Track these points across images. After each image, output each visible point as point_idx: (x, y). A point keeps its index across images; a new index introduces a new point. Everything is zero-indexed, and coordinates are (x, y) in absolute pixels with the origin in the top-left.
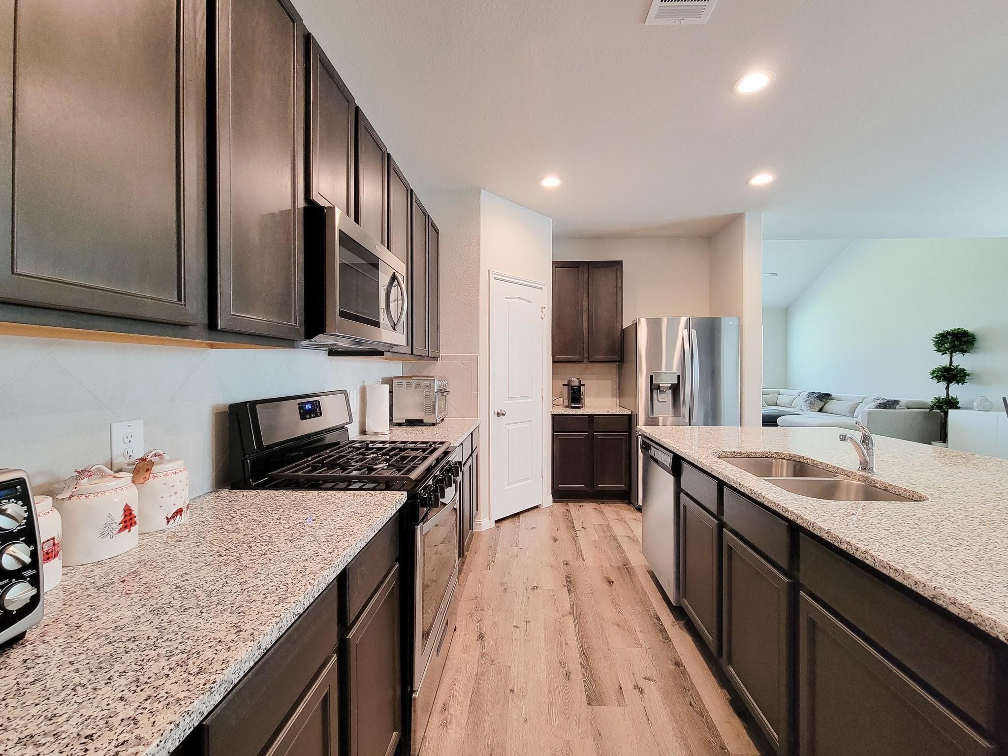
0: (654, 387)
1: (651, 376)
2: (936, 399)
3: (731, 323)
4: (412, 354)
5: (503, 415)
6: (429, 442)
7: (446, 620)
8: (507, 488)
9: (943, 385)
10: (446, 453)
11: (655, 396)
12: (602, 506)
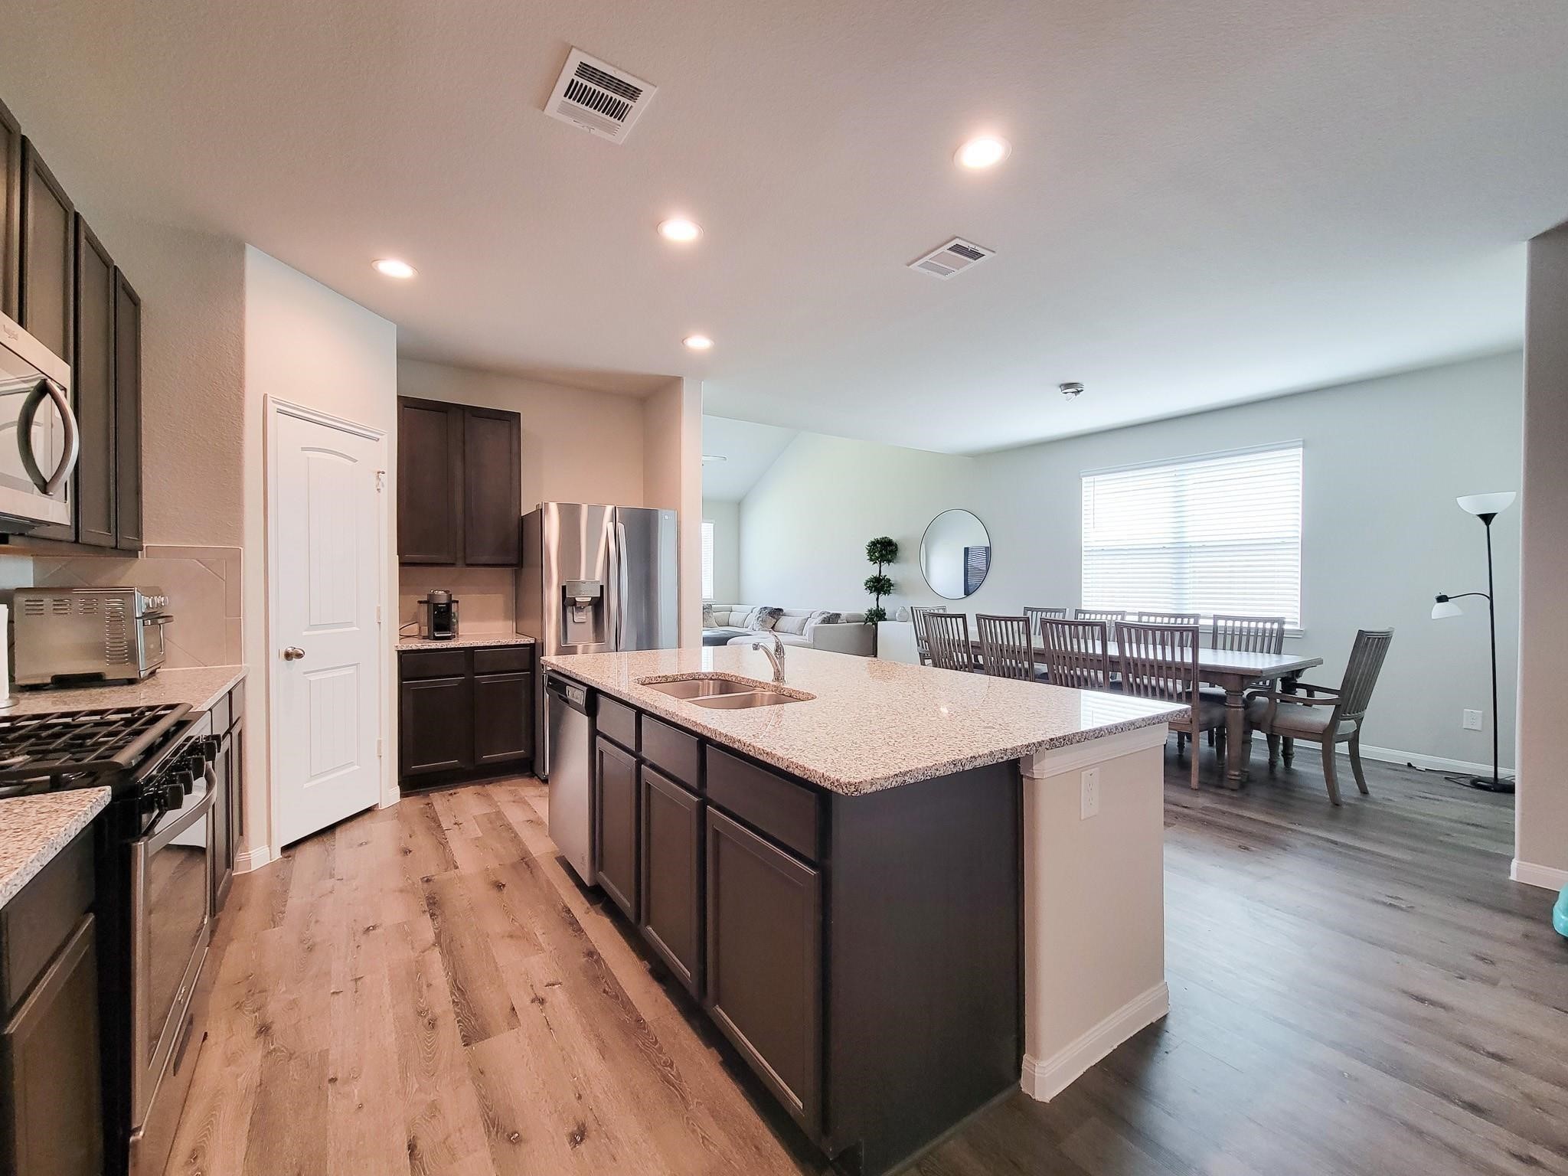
0: (568, 603)
1: (563, 587)
2: (869, 611)
3: (667, 517)
4: (77, 541)
5: (299, 656)
6: (138, 708)
7: (188, 1016)
8: (306, 786)
9: (874, 595)
10: (181, 725)
11: (569, 615)
12: (489, 788)
